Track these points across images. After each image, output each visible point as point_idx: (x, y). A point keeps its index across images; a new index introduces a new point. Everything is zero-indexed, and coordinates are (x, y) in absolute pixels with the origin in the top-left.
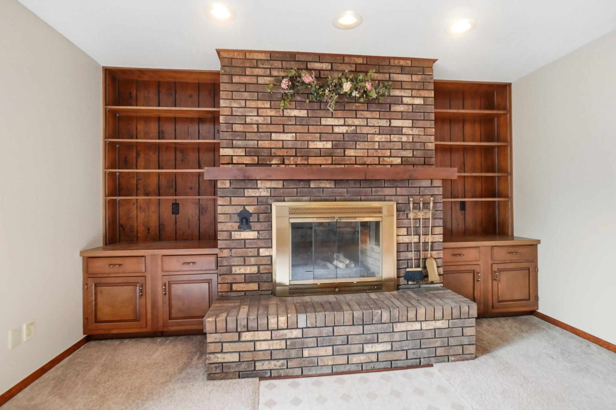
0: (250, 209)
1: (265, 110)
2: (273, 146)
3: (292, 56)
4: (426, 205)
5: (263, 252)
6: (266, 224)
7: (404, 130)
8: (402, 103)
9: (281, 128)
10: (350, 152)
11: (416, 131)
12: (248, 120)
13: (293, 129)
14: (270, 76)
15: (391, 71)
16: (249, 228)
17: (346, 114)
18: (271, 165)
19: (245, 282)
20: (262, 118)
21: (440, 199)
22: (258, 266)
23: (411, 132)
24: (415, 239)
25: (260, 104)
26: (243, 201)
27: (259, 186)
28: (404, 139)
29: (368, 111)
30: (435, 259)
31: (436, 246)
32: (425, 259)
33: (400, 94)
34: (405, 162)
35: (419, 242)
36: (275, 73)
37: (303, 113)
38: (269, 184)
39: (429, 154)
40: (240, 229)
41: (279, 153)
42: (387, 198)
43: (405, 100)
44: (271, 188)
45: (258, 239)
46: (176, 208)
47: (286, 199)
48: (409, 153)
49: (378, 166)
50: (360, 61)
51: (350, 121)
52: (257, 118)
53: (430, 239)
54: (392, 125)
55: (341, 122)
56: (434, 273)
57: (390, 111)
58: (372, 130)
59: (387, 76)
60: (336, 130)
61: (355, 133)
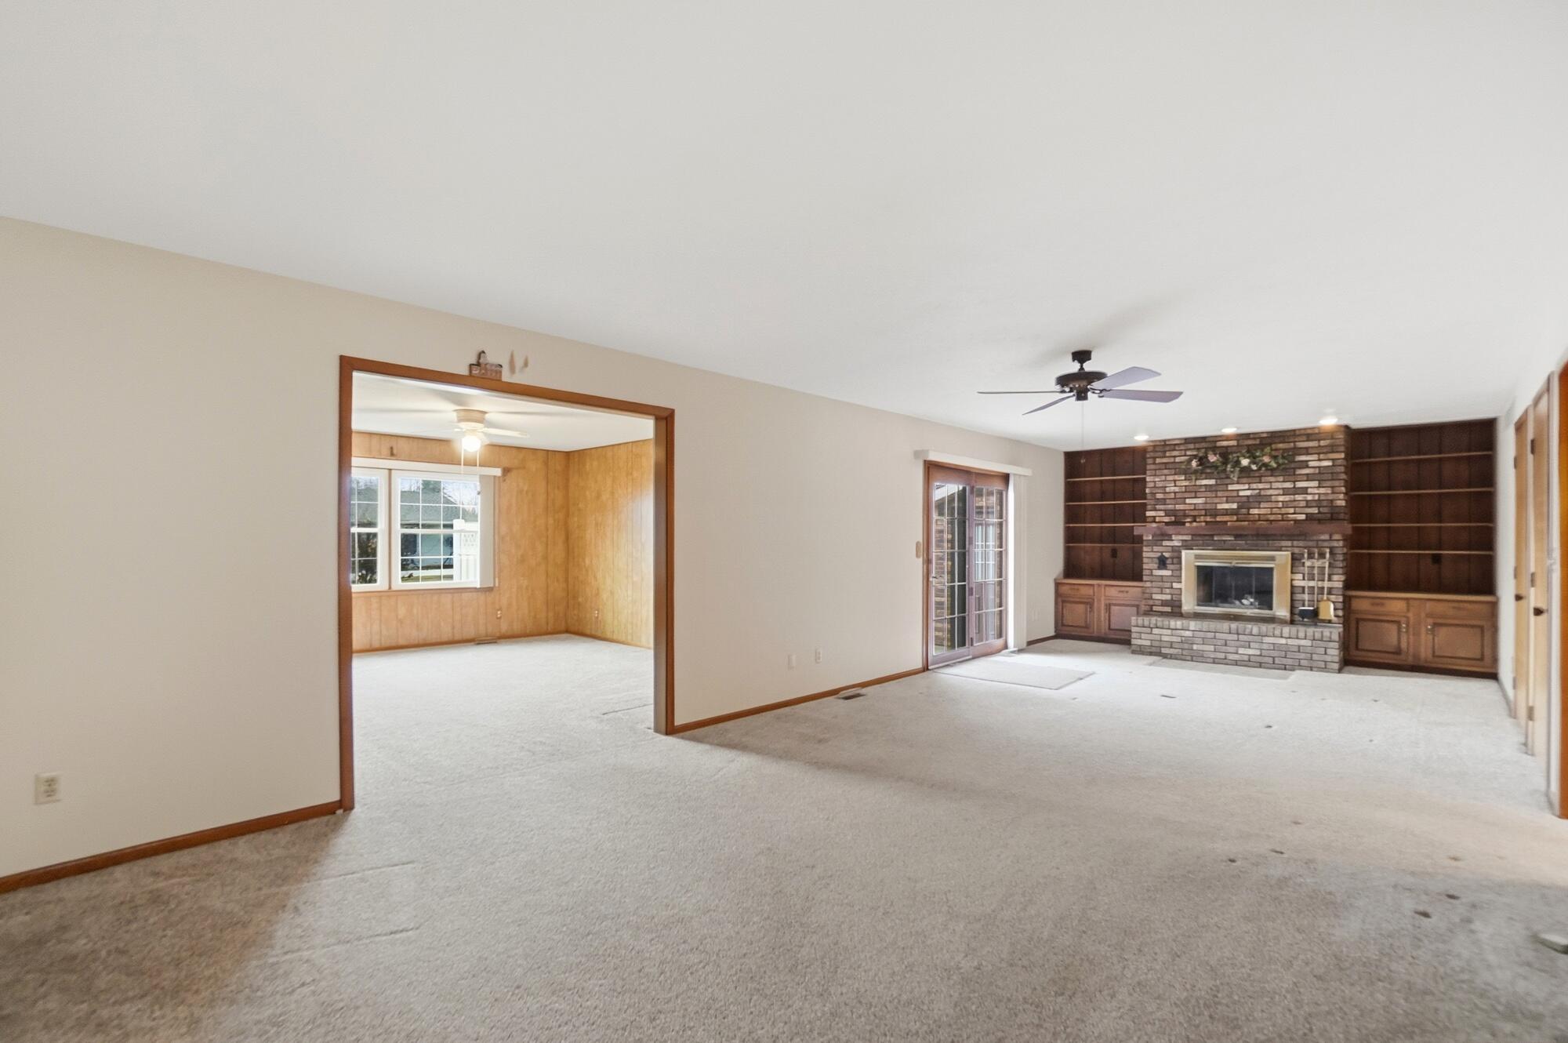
0: (1166, 555)
1: (1180, 482)
2: (1187, 509)
3: (1203, 439)
4: (1322, 555)
5: (1175, 585)
6: (1178, 566)
7: (1310, 491)
8: (1307, 467)
9: (1193, 495)
10: (1254, 511)
11: (1322, 491)
12: (1168, 490)
13: (1204, 495)
14: (1185, 455)
15: (1296, 440)
16: (1165, 568)
17: (1250, 480)
18: (1186, 522)
19: (1162, 605)
20: (1178, 488)
21: (1338, 551)
22: (1171, 595)
23: (1317, 492)
24: (1311, 584)
25: (1176, 477)
26: (1162, 549)
27: (1173, 538)
28: (1309, 498)
29: (1272, 476)
30: (1333, 602)
31: (1333, 592)
32: (1320, 601)
33: (1306, 459)
34: (1310, 517)
35: (1315, 587)
36: (1189, 453)
37: (1212, 482)
38: (1180, 537)
39: (1338, 510)
40: (1159, 568)
41: (1192, 513)
42: (1283, 549)
43: (1311, 464)
44: (1182, 540)
45: (1172, 576)
46: (1114, 553)
47: (1192, 548)
48: (1315, 511)
49: (1281, 522)
50: (1265, 435)
51: (1254, 486)
52: (1175, 488)
53: (1326, 584)
54: (1297, 486)
55: (1247, 486)
57: (1294, 475)
58: (1276, 492)
59: (1292, 444)
60: (1241, 493)
61: (1259, 495)
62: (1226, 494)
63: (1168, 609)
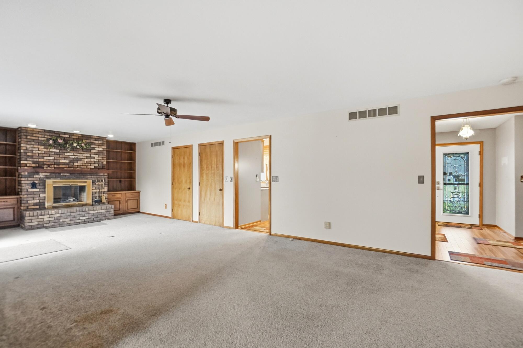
0: (36, 182)
1: (42, 149)
2: (45, 161)
3: (53, 132)
4: (102, 181)
6: (43, 187)
7: (96, 158)
8: (95, 150)
9: (48, 155)
10: (75, 164)
11: (99, 158)
13: (53, 156)
15: (91, 139)
16: (36, 188)
17: (74, 152)
18: (44, 167)
19: (34, 206)
20: (40, 151)
21: (106, 179)
22: (40, 200)
23: (98, 159)
24: (98, 190)
25: (39, 147)
26: (32, 179)
27: (40, 174)
28: (95, 160)
29: (82, 151)
30: (105, 196)
31: (105, 193)
32: (101, 196)
33: (94, 147)
35: (99, 192)
37: (58, 151)
38: (44, 174)
39: (104, 165)
40: (32, 188)
41: (47, 163)
42: (89, 178)
45: (39, 191)
47: (51, 179)
48: (97, 165)
49: (86, 169)
50: (80, 136)
51: (76, 154)
52: (38, 151)
53: (103, 190)
55: (73, 154)
56: (104, 200)
57: (91, 152)
58: (84, 157)
59: (90, 141)
60: (70, 157)
61: (78, 158)
62: (64, 156)
63: (38, 207)
